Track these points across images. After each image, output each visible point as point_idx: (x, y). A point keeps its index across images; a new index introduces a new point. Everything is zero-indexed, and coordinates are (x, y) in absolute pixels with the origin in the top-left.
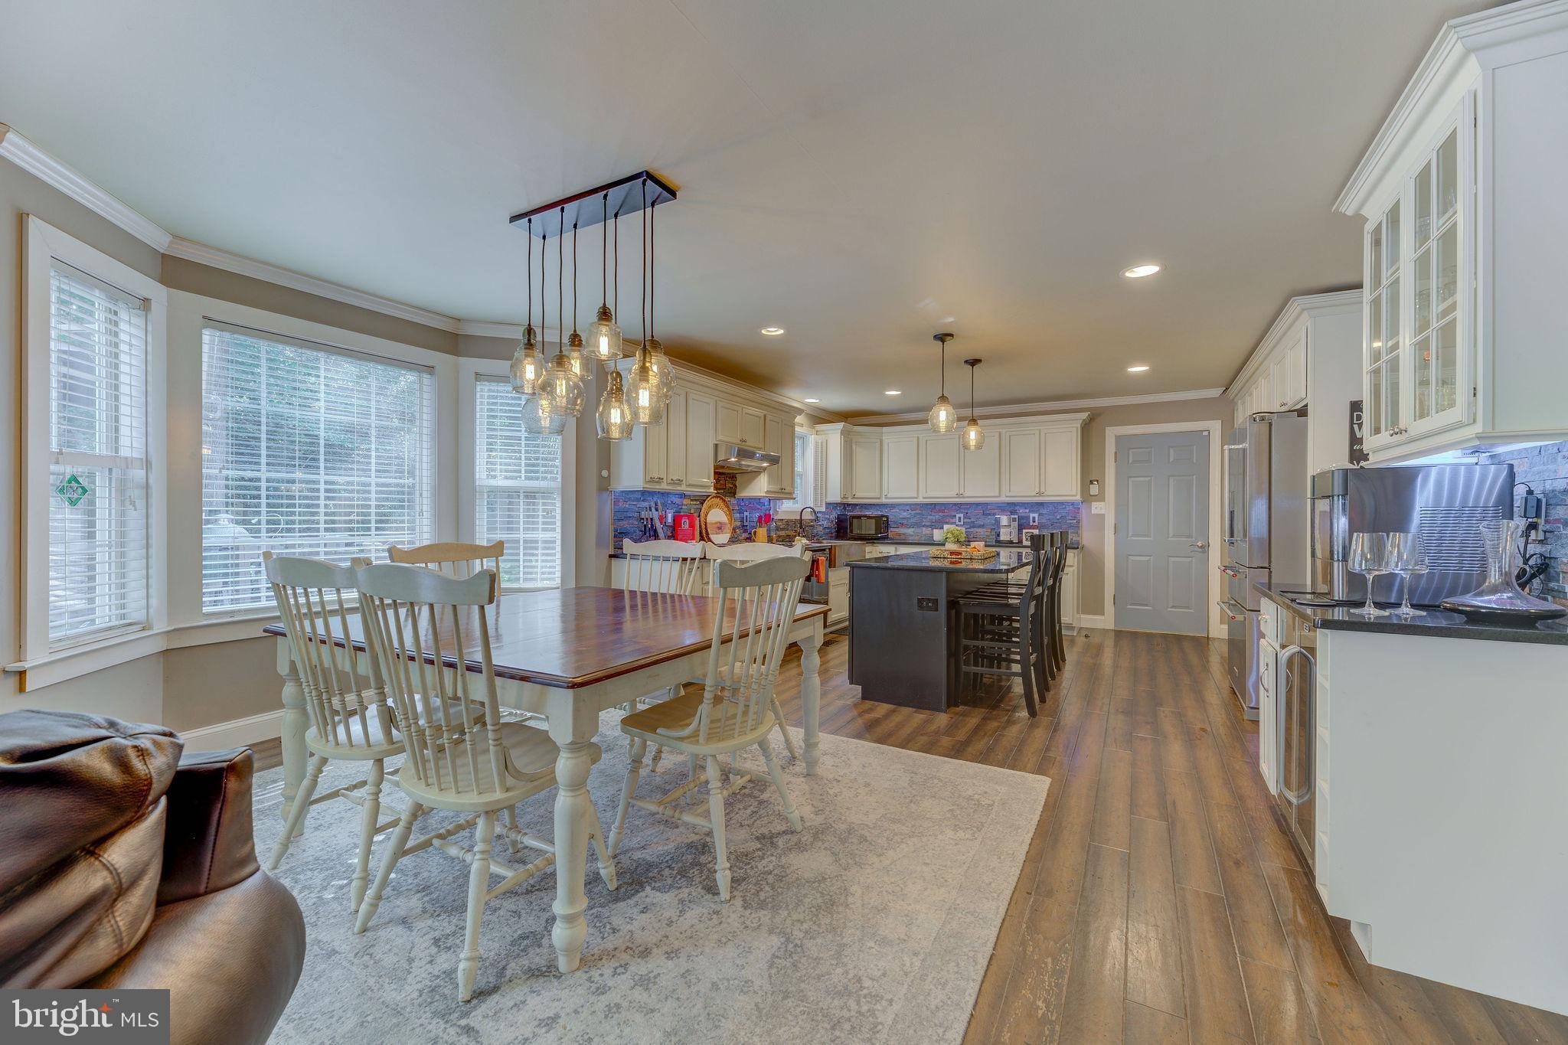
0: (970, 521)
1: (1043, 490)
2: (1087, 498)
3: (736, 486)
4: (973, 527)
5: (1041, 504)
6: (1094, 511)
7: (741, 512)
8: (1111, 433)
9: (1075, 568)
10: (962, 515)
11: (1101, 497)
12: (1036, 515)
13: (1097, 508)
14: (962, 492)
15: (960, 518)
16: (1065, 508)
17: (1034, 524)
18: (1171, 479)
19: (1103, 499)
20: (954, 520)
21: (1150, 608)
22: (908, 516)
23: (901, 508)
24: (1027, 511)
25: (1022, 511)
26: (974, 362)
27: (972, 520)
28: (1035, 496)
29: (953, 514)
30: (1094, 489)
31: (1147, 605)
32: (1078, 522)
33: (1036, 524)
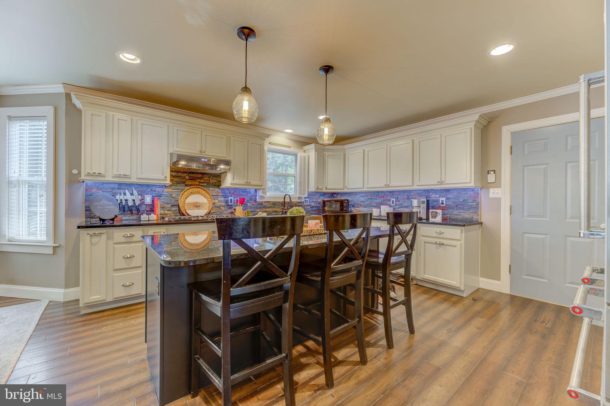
0: (399, 203)
1: (443, 179)
2: (486, 185)
3: (220, 181)
4: (402, 207)
5: (448, 191)
6: (491, 196)
7: (225, 197)
8: (507, 131)
9: (463, 242)
10: (394, 199)
11: (497, 184)
12: (444, 199)
13: (494, 193)
14: (388, 183)
15: (393, 201)
16: (467, 193)
17: (442, 205)
18: (569, 165)
19: (499, 186)
20: (389, 203)
21: (546, 281)
22: (364, 200)
23: (360, 195)
24: (438, 196)
25: (433, 196)
26: (327, 69)
27: (401, 202)
28: (437, 185)
29: (389, 198)
30: (491, 178)
31: (542, 278)
32: (478, 204)
33: (444, 205)
